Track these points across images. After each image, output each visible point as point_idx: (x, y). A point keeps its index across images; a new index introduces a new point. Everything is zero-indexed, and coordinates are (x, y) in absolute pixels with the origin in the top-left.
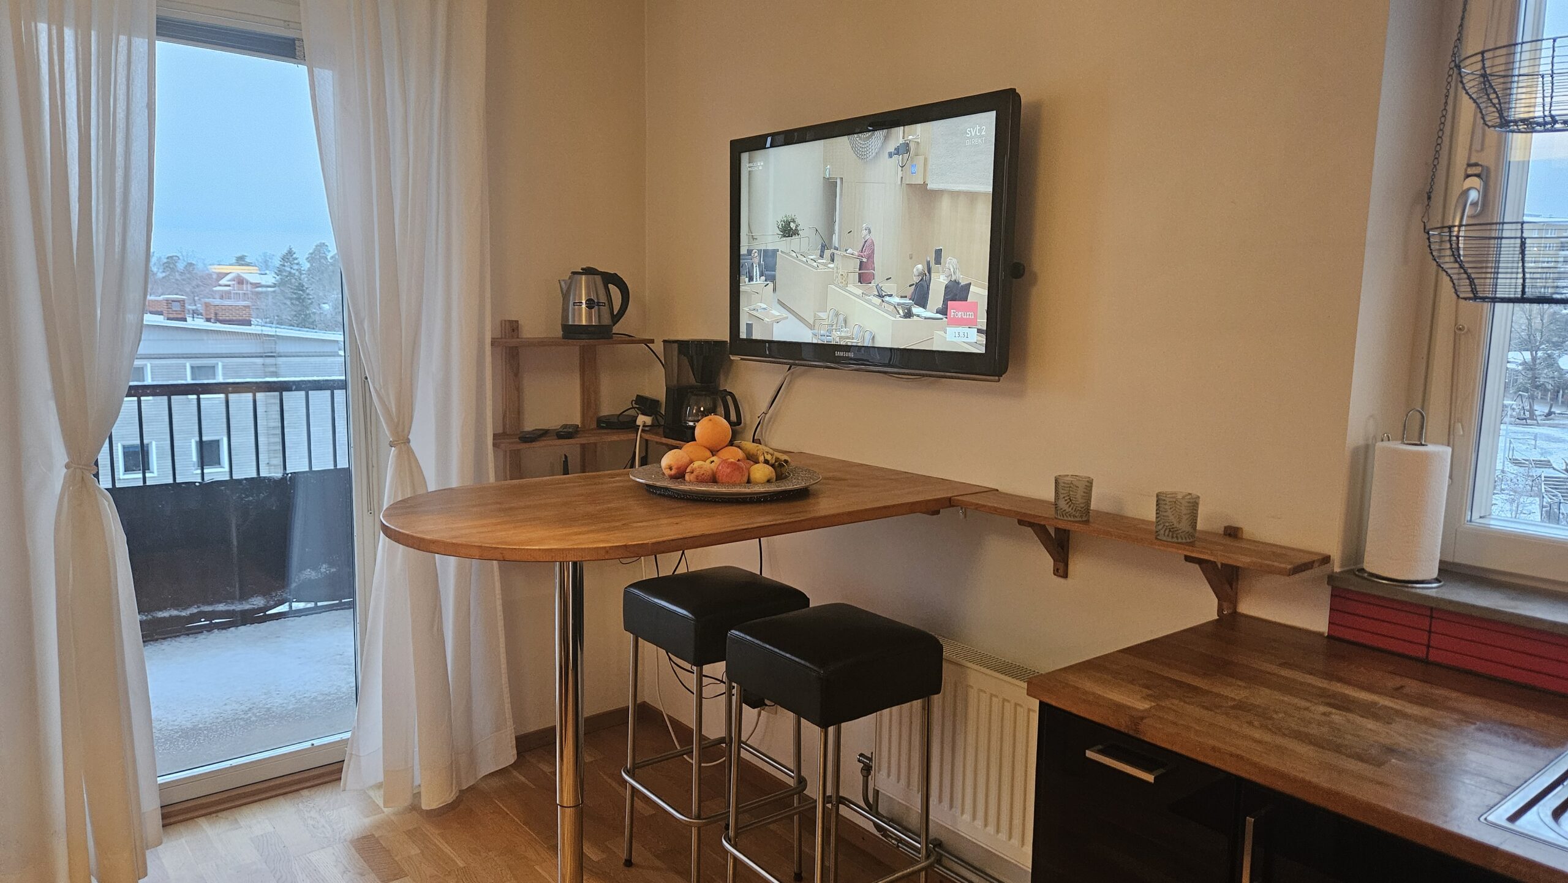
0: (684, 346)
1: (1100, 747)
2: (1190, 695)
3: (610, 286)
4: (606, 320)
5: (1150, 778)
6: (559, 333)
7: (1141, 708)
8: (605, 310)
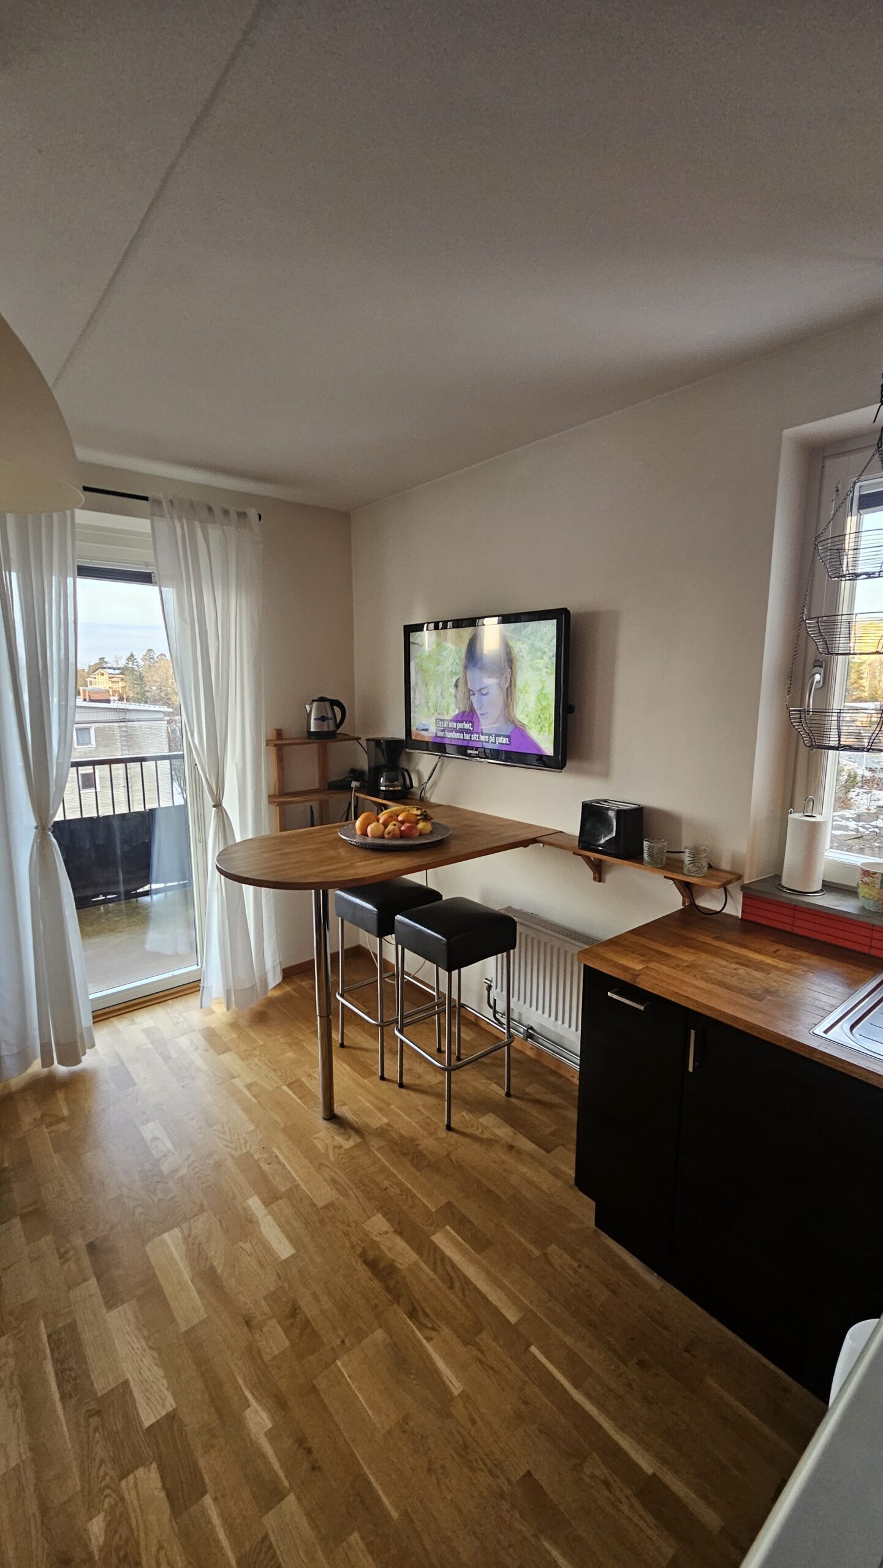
0: (378, 742)
1: (616, 990)
2: (664, 959)
3: (335, 707)
4: (332, 728)
5: (642, 1008)
6: (306, 735)
7: (638, 969)
8: (331, 722)
